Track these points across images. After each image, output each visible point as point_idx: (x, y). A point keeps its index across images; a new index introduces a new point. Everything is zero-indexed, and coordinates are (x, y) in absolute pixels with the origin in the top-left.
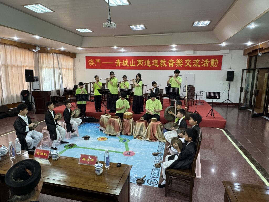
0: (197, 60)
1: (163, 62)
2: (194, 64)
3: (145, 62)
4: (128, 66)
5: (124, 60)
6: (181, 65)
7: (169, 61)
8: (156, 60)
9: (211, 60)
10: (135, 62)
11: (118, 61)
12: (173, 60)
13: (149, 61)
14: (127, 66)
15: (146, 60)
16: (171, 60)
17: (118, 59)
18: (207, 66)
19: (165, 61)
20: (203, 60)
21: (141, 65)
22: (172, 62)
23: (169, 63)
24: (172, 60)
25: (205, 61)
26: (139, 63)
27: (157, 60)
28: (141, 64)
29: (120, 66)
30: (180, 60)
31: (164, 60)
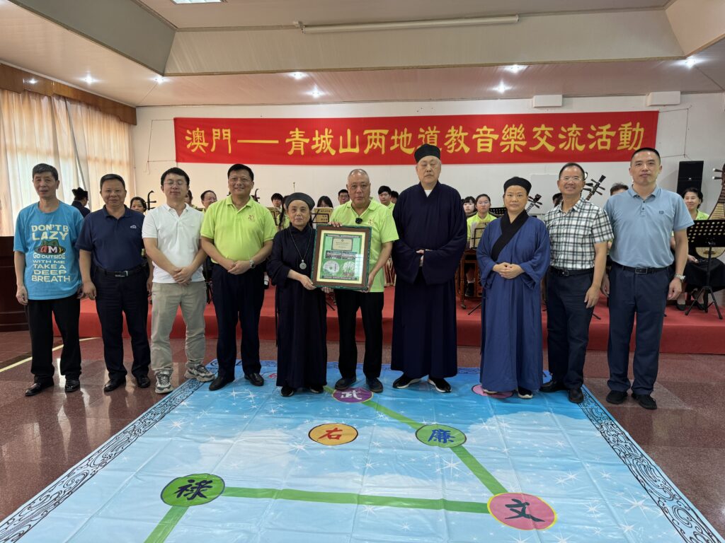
0: (574, 128)
3: (395, 137)
5: (317, 132)
6: (519, 146)
10: (357, 137)
11: (297, 135)
12: (493, 130)
13: (406, 135)
14: (328, 151)
15: (396, 132)
16: (485, 128)
17: (297, 129)
18: (608, 147)
19: (463, 131)
20: (593, 128)
21: (379, 149)
23: (477, 139)
24: (488, 128)
25: (602, 130)
26: (373, 143)
29: (303, 153)
30: (516, 129)
31: (461, 128)
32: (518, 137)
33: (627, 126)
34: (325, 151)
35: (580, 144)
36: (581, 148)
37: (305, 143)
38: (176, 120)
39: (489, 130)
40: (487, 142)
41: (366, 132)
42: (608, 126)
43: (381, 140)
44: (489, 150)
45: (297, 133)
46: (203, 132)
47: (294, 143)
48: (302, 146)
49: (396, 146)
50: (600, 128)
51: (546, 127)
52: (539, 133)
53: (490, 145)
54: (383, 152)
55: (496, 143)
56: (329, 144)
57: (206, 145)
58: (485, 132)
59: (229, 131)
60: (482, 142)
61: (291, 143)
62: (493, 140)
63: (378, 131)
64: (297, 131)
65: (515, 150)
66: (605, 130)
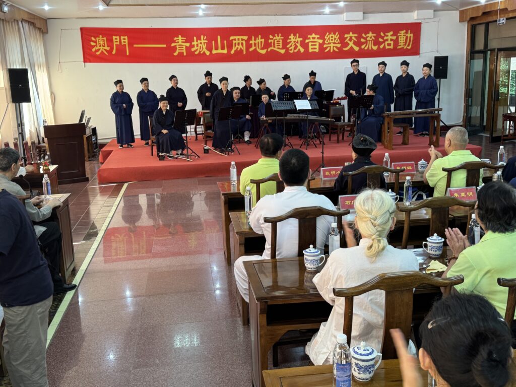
0: (370, 34)
1: (294, 40)
2: (363, 43)
3: (252, 42)
4: (208, 53)
5: (195, 38)
6: (336, 47)
7: (309, 38)
8: (277, 38)
9: (399, 34)
10: (225, 42)
11: (180, 41)
12: (318, 36)
13: (260, 40)
14: (204, 53)
15: (253, 38)
16: (313, 35)
17: (180, 36)
18: (392, 47)
19: (299, 37)
20: (382, 34)
21: (241, 51)
22: (316, 40)
23: (308, 43)
24: (315, 35)
25: (387, 36)
26: (237, 46)
27: (280, 37)
28: (241, 46)
29: (185, 54)
30: (334, 35)
31: (298, 35)
32: (335, 41)
33: (403, 32)
34: (202, 53)
35: (375, 45)
36: (375, 48)
37: (186, 47)
38: (82, 29)
39: (317, 36)
40: (316, 45)
41: (232, 38)
42: (391, 33)
43: (242, 44)
44: (317, 50)
45: (180, 39)
46: (105, 38)
47: (178, 47)
48: (184, 48)
49: (253, 48)
50: (386, 34)
51: (353, 34)
52: (348, 38)
53: (317, 47)
54: (245, 53)
55: (321, 45)
56: (205, 47)
57: (108, 49)
58: (314, 38)
59: (126, 37)
60: (312, 45)
61: (175, 47)
62: (319, 43)
63: (240, 37)
64: (180, 38)
65: (334, 50)
66: (390, 36)
